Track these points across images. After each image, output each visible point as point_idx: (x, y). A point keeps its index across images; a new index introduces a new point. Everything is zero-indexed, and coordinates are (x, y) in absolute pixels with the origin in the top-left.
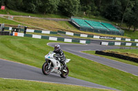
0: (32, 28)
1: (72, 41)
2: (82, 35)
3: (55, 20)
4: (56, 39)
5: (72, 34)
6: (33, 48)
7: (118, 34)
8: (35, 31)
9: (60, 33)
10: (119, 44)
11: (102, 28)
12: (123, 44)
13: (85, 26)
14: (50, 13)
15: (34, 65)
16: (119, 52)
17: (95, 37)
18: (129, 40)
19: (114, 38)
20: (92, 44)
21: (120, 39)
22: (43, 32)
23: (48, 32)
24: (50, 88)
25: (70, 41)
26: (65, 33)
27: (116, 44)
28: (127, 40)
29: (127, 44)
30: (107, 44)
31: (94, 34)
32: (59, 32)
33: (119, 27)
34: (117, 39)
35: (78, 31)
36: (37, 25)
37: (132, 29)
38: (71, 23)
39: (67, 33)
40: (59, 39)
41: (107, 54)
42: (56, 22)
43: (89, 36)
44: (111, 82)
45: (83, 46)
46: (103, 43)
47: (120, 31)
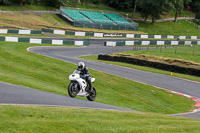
0: (5, 27)
1: (64, 43)
2: (77, 34)
3: (36, 14)
4: (39, 41)
5: (63, 32)
6: (7, 56)
7: (130, 29)
8: (9, 32)
9: (45, 32)
10: (132, 43)
11: (106, 21)
12: (138, 43)
13: (81, 19)
14: (29, 4)
15: (10, 82)
16: (133, 55)
17: (96, 35)
18: (146, 37)
19: (124, 35)
20: (92, 46)
21: (132, 36)
22: (21, 32)
23: (28, 32)
24: (31, 113)
25: (60, 42)
26: (52, 32)
27: (128, 43)
28: (143, 37)
29: (144, 43)
30: (114, 44)
31: (94, 30)
32: (44, 30)
33: (131, 19)
34: (128, 36)
35: (71, 28)
36: (12, 22)
37: (149, 20)
38: (60, 16)
39: (56, 32)
40: (45, 41)
41: (116, 59)
42: (39, 17)
43: (88, 34)
44: (123, 99)
45: (79, 49)
46: (108, 43)
47: (132, 24)
